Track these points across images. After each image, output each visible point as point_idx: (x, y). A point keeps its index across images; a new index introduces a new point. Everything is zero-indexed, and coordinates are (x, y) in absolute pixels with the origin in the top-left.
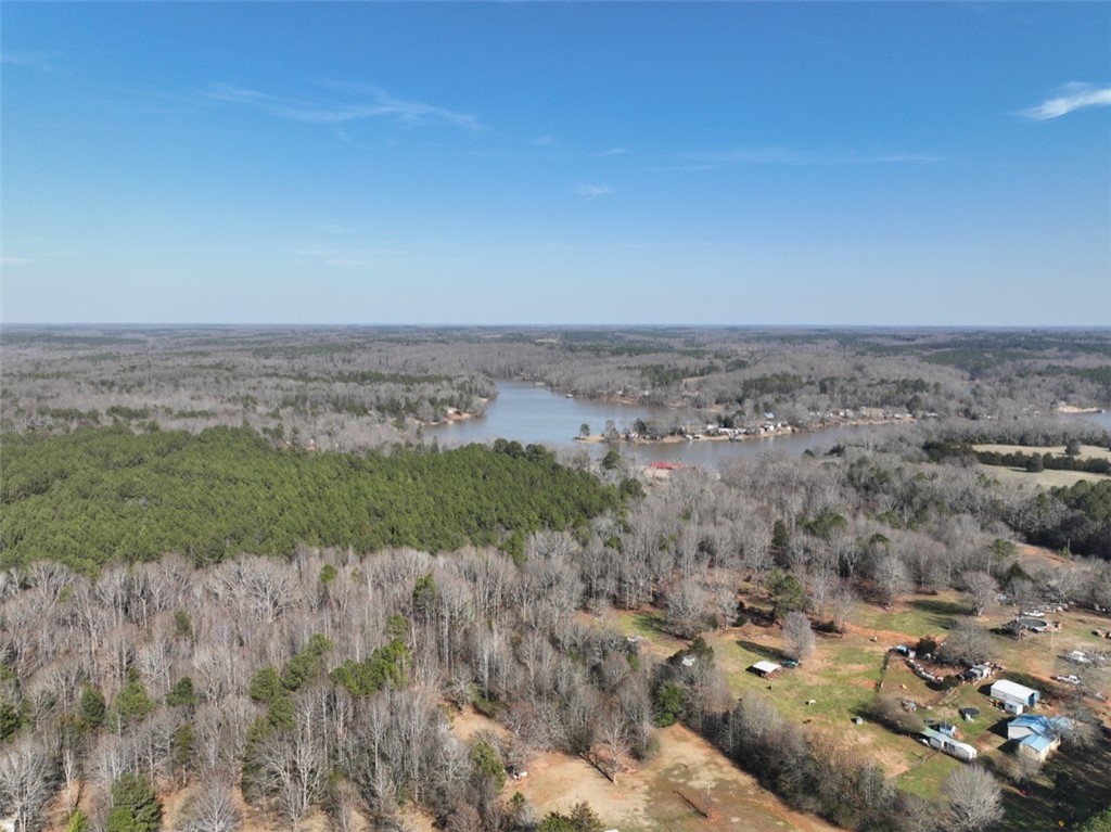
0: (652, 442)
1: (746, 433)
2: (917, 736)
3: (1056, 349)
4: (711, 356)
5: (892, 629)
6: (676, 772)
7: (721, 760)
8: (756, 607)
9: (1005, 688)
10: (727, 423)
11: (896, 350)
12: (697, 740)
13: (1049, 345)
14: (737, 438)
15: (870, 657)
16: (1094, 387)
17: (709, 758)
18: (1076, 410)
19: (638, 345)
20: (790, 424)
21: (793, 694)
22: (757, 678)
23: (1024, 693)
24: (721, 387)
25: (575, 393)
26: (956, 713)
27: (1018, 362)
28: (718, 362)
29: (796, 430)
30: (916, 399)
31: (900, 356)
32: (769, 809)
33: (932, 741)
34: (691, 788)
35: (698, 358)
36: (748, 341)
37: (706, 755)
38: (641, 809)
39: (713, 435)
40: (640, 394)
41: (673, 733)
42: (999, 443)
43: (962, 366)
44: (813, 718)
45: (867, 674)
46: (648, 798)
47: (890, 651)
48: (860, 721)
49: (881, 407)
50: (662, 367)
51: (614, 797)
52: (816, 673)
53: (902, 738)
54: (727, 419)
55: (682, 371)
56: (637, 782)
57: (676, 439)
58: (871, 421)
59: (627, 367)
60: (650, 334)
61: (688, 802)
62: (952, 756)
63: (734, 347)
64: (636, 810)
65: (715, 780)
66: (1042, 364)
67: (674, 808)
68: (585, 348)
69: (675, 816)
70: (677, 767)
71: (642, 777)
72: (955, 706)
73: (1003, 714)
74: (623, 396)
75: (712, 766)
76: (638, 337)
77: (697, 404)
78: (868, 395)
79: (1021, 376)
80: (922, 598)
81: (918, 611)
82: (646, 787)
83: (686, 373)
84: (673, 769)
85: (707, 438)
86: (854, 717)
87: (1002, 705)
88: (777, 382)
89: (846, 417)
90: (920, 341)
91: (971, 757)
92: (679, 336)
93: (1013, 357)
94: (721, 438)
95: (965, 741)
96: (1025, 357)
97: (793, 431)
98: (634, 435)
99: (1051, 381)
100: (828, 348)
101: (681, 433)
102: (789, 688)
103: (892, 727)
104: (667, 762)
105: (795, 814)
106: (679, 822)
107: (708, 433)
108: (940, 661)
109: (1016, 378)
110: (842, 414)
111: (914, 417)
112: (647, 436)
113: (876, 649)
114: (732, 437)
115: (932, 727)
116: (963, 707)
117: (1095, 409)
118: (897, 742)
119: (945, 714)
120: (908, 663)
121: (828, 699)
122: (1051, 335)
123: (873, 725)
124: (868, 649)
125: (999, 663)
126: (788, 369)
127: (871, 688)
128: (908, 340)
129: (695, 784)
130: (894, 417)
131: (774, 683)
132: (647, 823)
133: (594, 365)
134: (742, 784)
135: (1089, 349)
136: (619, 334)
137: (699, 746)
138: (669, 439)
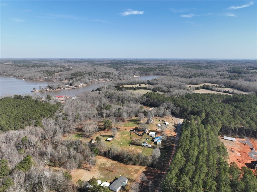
0: (53, 91)
1: (76, 86)
2: (141, 145)
3: (130, 64)
4: (60, 67)
5: (128, 126)
6: (102, 165)
7: (110, 160)
8: (100, 127)
9: (151, 133)
10: (71, 85)
11: (101, 65)
12: (103, 157)
13: (129, 63)
14: (74, 88)
15: (127, 133)
16: (139, 72)
17: (107, 161)
18: (137, 77)
19: (38, 64)
20: (85, 84)
21: (116, 143)
22: (108, 142)
23: (154, 133)
24: (66, 75)
25: (25, 78)
26: (145, 139)
27: (124, 67)
28: (62, 69)
29: (87, 85)
30: (109, 76)
31: (102, 66)
32: (123, 166)
33: (144, 146)
34: (107, 167)
35: (56, 68)
36: (66, 62)
37: (106, 160)
38: (99, 174)
39: (68, 88)
40: (44, 78)
41: (97, 158)
42: (127, 85)
43: (114, 68)
44: (122, 147)
45: (128, 136)
46: (99, 172)
47: (130, 131)
48: (131, 145)
49: (103, 78)
50: (48, 70)
51: (93, 174)
52: (119, 138)
53: (139, 146)
54: (70, 83)
55: (54, 72)
56: (95, 170)
57: (59, 89)
58: (101, 82)
59: (38, 71)
60: (39, 61)
61: (108, 170)
62: (148, 147)
63: (64, 64)
64: (99, 175)
65: (110, 164)
66: (129, 67)
67: (106, 172)
68: (22, 66)
69: (107, 173)
70: (102, 164)
71: (96, 168)
72: (145, 138)
73: (152, 138)
74: (40, 79)
75: (108, 162)
76: (37, 62)
77: (61, 80)
78: (99, 76)
79: (126, 70)
80: (130, 119)
81: (130, 122)
82: (98, 170)
83: (55, 72)
84: (101, 165)
85: (67, 89)
86: (129, 145)
87: (151, 136)
88: (79, 73)
89: (96, 81)
90: (104, 62)
91: (151, 146)
92: (47, 61)
93: (123, 66)
94: (70, 88)
95: (149, 144)
96: (125, 65)
97: (86, 85)
98: (48, 89)
99: (132, 71)
100: (86, 64)
101: (60, 88)
102: (115, 142)
103: (137, 145)
104: (99, 164)
105: (128, 166)
106: (108, 174)
107: (67, 87)
108: (139, 131)
109: (125, 70)
110: (95, 80)
111: (109, 80)
112: (52, 89)
113: (127, 131)
114: (73, 88)
115: (143, 143)
116: (146, 138)
117: (139, 76)
118: (138, 147)
119: (144, 140)
120: (134, 132)
121: (123, 143)
122: (128, 61)
123: (133, 145)
124: (126, 131)
125: (148, 129)
126: (80, 70)
127: (130, 139)
128: (102, 62)
129: (107, 166)
130: (105, 80)
131: (112, 142)
132: (102, 177)
133: (28, 70)
134: (116, 163)
135: (136, 64)
136: (30, 61)
137: (104, 159)
138: (57, 90)
